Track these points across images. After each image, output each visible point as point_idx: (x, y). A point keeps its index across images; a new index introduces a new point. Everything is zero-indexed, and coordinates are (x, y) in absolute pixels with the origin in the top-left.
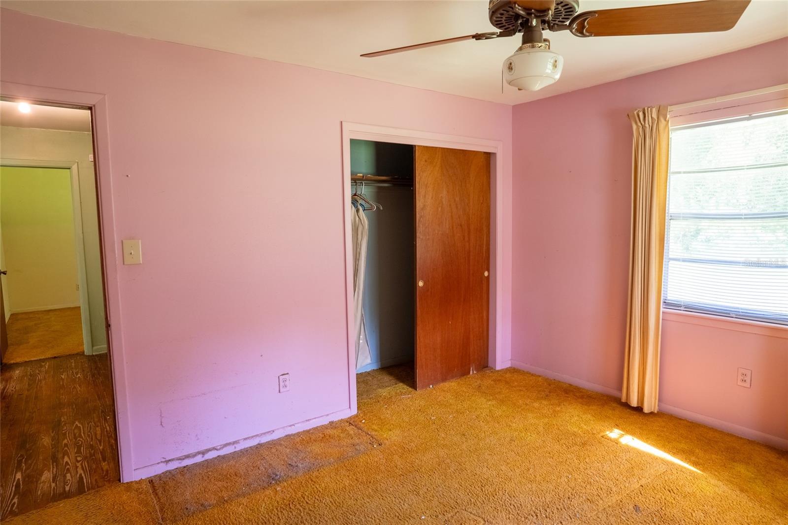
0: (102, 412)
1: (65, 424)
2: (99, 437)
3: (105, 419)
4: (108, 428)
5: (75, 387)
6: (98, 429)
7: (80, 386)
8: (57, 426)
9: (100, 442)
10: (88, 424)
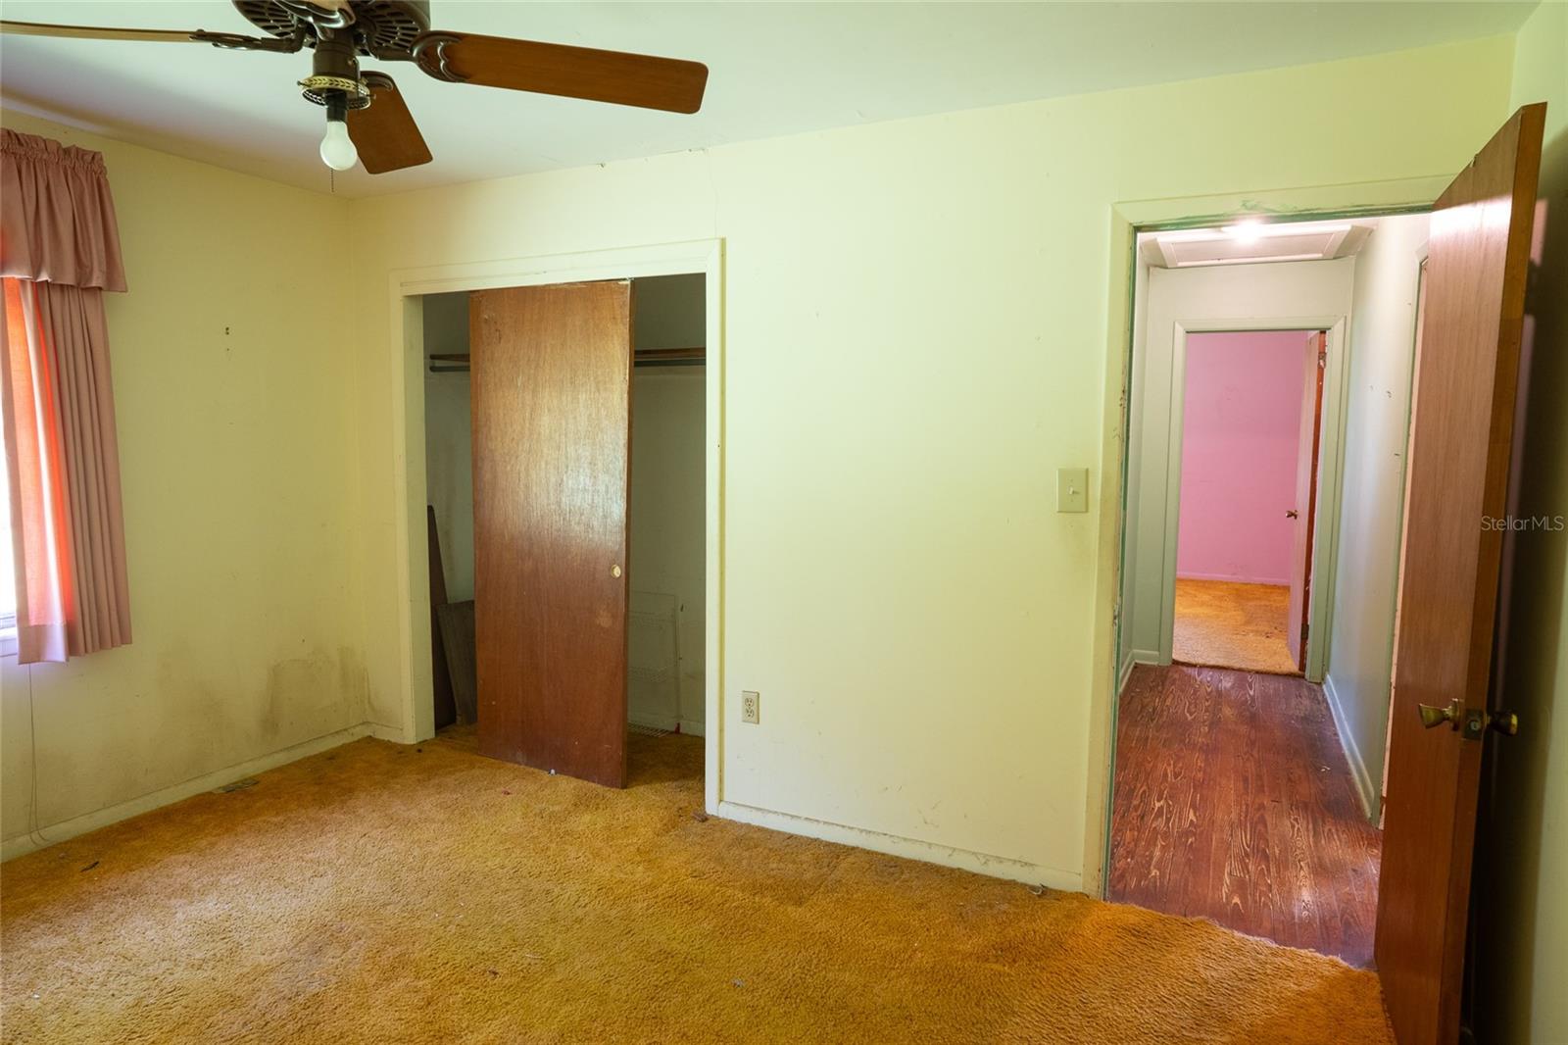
0: (1152, 720)
1: (1205, 721)
2: (1172, 696)
3: (1154, 710)
4: (1157, 700)
5: (1176, 778)
6: (1168, 703)
7: (1166, 775)
8: (1215, 723)
9: (1172, 692)
10: (1177, 712)
